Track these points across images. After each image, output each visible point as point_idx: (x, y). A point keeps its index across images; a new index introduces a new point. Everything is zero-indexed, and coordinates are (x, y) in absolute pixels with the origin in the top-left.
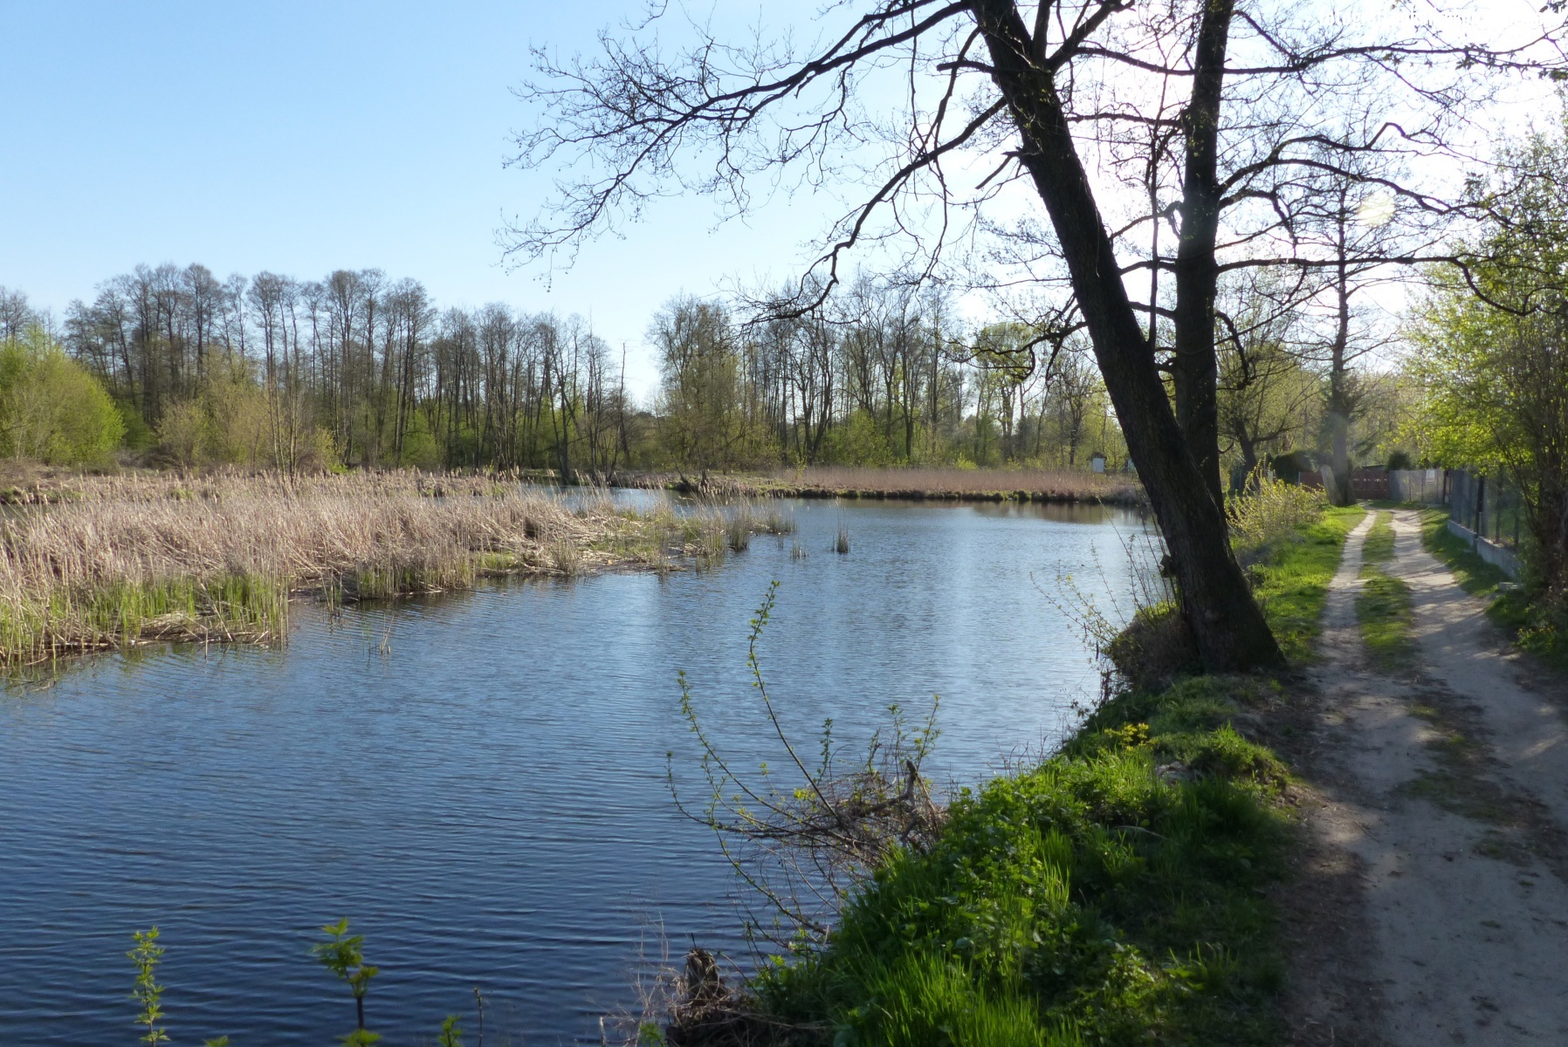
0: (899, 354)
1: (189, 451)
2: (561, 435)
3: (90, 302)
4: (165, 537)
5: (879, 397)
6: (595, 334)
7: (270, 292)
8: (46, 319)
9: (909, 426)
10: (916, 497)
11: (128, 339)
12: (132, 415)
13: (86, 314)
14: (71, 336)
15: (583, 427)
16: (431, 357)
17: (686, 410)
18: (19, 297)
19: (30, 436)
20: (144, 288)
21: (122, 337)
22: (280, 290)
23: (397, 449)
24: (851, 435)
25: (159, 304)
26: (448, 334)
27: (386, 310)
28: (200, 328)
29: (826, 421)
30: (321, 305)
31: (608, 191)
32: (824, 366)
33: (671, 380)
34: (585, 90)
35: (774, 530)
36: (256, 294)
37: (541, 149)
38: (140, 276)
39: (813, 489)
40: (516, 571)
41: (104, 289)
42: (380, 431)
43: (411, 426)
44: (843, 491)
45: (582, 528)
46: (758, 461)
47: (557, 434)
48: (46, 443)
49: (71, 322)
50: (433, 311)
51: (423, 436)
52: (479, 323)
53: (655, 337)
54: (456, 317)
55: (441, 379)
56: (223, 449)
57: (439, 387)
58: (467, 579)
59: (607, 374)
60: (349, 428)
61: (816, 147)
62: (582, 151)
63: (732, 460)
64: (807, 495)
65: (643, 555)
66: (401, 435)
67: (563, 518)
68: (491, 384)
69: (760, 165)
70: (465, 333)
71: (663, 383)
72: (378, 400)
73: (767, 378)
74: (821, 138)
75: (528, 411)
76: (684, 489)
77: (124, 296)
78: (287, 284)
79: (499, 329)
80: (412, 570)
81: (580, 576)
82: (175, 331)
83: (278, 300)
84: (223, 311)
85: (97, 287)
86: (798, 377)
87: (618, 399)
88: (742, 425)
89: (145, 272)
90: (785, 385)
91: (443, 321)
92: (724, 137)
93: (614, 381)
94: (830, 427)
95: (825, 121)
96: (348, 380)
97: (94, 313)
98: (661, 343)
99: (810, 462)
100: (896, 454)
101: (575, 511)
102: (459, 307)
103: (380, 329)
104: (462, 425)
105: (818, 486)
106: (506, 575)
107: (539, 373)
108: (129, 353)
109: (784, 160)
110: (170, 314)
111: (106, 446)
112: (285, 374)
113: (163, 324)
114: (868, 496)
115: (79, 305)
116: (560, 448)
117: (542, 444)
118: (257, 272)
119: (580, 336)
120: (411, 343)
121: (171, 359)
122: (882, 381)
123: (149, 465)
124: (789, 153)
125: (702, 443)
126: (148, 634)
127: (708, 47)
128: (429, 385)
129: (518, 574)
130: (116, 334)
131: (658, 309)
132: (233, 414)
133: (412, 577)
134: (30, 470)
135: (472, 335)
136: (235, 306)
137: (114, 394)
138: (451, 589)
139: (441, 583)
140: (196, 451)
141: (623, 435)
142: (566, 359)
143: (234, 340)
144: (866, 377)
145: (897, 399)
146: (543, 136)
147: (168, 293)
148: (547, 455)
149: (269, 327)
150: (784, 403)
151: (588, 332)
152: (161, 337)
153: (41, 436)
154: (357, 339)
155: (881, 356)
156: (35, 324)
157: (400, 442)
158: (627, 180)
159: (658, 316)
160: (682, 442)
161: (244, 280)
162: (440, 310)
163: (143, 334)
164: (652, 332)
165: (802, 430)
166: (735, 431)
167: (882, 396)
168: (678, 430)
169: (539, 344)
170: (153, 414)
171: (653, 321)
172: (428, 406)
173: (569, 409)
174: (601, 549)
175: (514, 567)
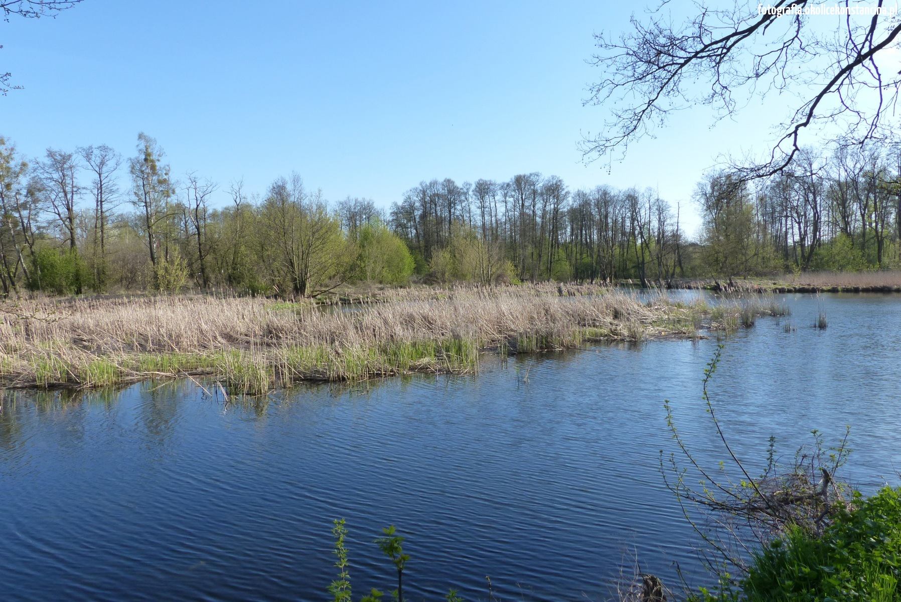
0: (872, 196)
1: (443, 274)
2: (641, 259)
3: (400, 203)
4: (425, 319)
5: (856, 225)
6: (661, 198)
7: (483, 189)
8: (382, 212)
9: (880, 243)
10: (885, 290)
11: (417, 220)
12: (419, 257)
13: (399, 208)
14: (393, 220)
15: (654, 254)
16: (566, 219)
17: (719, 240)
18: (371, 203)
19: (373, 271)
20: (424, 192)
21: (415, 219)
22: (488, 188)
23: (549, 270)
24: (835, 251)
25: (431, 201)
26: (576, 205)
27: (542, 194)
28: (450, 211)
29: (817, 242)
30: (509, 194)
31: (644, 111)
32: (815, 208)
33: (709, 222)
34: (628, 54)
35: (774, 314)
36: (476, 191)
37: (604, 92)
38: (422, 187)
39: (806, 287)
40: (606, 338)
41: (406, 195)
42: (540, 261)
43: (556, 257)
44: (829, 288)
45: (648, 313)
46: (766, 270)
47: (638, 258)
48: (380, 273)
49: (392, 213)
50: (568, 193)
51: (563, 263)
52: (593, 196)
53: (698, 197)
54: (580, 194)
55: (572, 229)
56: (460, 273)
57: (572, 235)
58: (577, 343)
59: (668, 221)
60: (523, 260)
61: (779, 65)
62: (627, 90)
63: (750, 270)
64: (802, 291)
65: (684, 329)
66: (551, 262)
67: (636, 307)
68: (600, 231)
69: (741, 81)
70: (586, 203)
71: (704, 224)
72: (538, 244)
73: (772, 217)
74: (783, 58)
75: (621, 245)
76: (716, 289)
77: (415, 198)
78: (492, 185)
79: (605, 200)
80: (547, 337)
81: (643, 341)
82: (439, 214)
83: (487, 193)
84: (461, 202)
85: (403, 194)
86: (795, 215)
87: (676, 236)
88: (756, 247)
89: (424, 185)
90: (786, 221)
91: (573, 198)
92: (716, 68)
93: (672, 225)
94: (820, 245)
95: (786, 46)
96: (523, 234)
97: (402, 208)
98: (703, 201)
99: (804, 269)
100: (870, 262)
101: (645, 303)
102: (582, 189)
103: (539, 205)
104: (584, 256)
105: (809, 285)
106: (600, 340)
107: (628, 223)
108: (418, 226)
109: (757, 75)
110: (436, 205)
111: (407, 273)
112: (491, 232)
113: (433, 211)
114: (847, 291)
115: (396, 204)
116: (640, 266)
117: (630, 265)
118: (477, 180)
119: (652, 200)
120: (556, 210)
121: (437, 228)
122: (859, 213)
123: (425, 283)
124: (761, 71)
125: (729, 260)
126: (412, 368)
127: (704, 14)
128: (566, 235)
129: (607, 340)
130: (412, 217)
131: (699, 180)
132: (464, 254)
133: (547, 341)
134: (373, 287)
135: (589, 204)
136: (466, 199)
137: (411, 248)
138: (568, 348)
139: (562, 345)
140: (447, 274)
141: (679, 256)
142: (644, 214)
143: (466, 215)
144: (845, 212)
145: (870, 224)
146: (605, 85)
147: (435, 195)
148: (633, 271)
149: (483, 207)
150: (786, 233)
151: (656, 198)
152: (432, 218)
153: (378, 270)
154: (527, 211)
155: (857, 198)
156: (378, 214)
157: (550, 267)
158: (655, 103)
159: (699, 184)
160: (717, 260)
161: (470, 185)
162: (571, 192)
163: (424, 216)
164: (696, 194)
165: (799, 249)
166: (751, 252)
167: (859, 224)
168: (713, 253)
169: (628, 206)
170: (428, 256)
171: (696, 188)
172: (566, 246)
173: (646, 245)
174: (658, 326)
175: (606, 335)
